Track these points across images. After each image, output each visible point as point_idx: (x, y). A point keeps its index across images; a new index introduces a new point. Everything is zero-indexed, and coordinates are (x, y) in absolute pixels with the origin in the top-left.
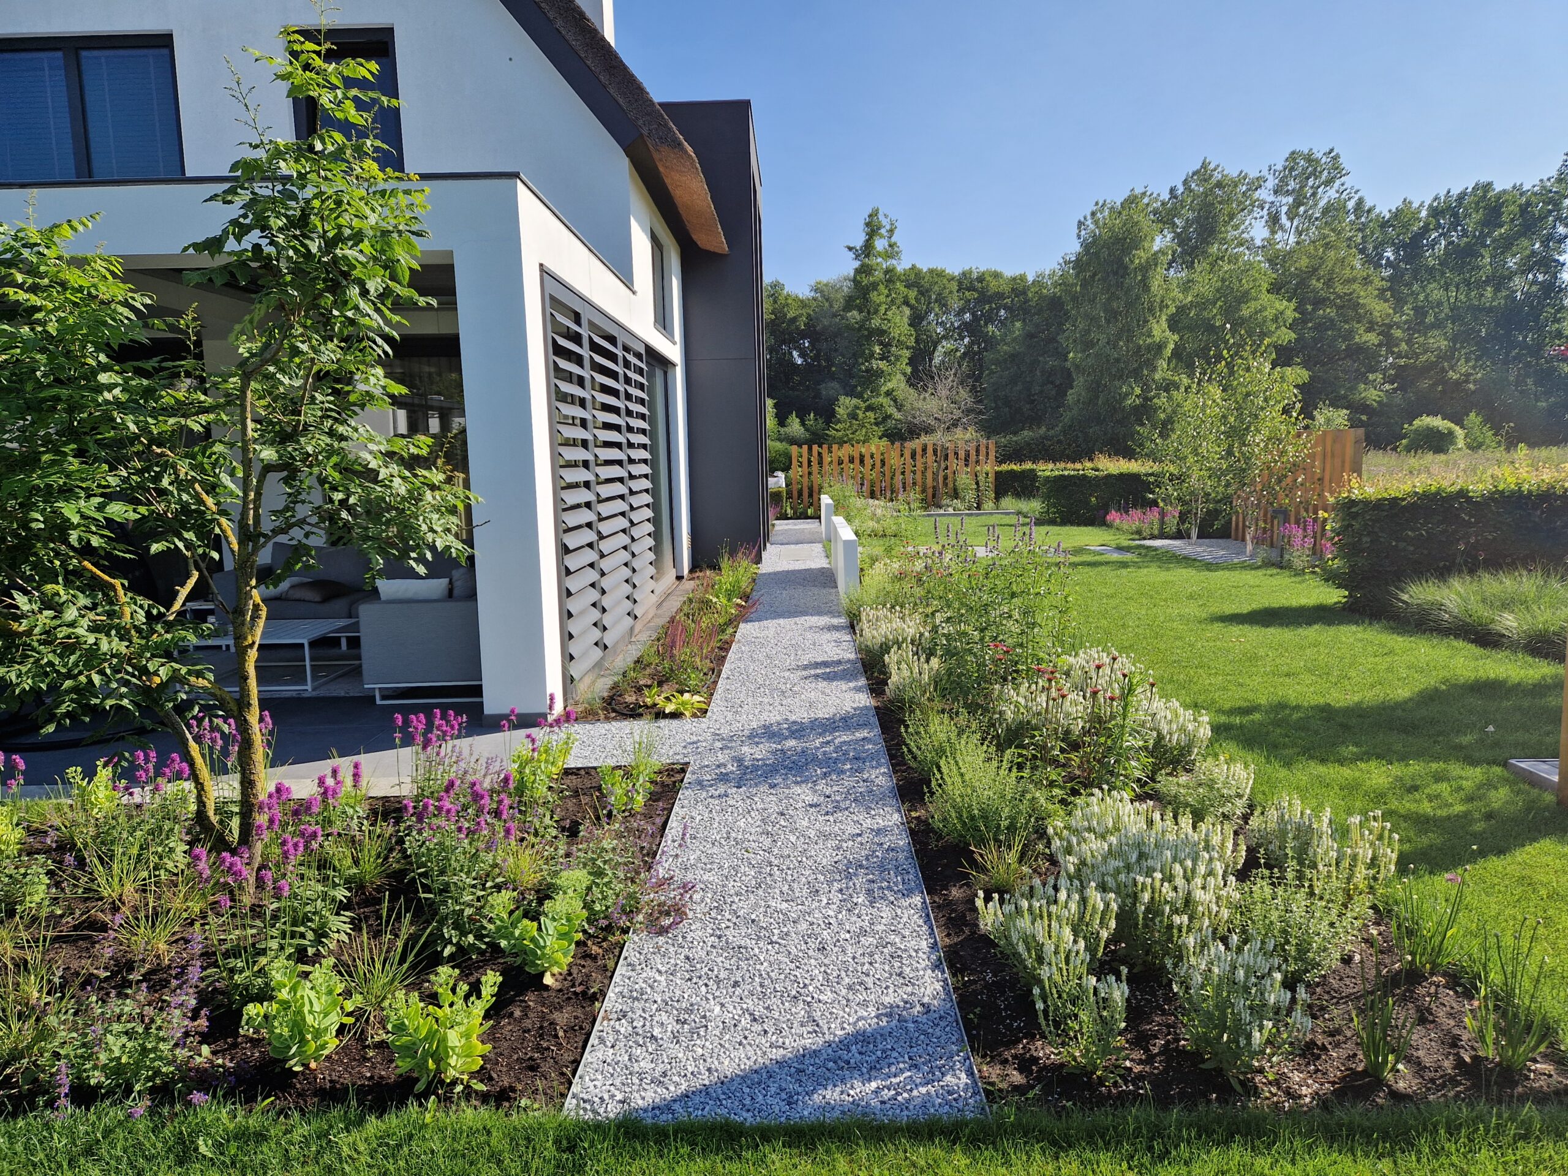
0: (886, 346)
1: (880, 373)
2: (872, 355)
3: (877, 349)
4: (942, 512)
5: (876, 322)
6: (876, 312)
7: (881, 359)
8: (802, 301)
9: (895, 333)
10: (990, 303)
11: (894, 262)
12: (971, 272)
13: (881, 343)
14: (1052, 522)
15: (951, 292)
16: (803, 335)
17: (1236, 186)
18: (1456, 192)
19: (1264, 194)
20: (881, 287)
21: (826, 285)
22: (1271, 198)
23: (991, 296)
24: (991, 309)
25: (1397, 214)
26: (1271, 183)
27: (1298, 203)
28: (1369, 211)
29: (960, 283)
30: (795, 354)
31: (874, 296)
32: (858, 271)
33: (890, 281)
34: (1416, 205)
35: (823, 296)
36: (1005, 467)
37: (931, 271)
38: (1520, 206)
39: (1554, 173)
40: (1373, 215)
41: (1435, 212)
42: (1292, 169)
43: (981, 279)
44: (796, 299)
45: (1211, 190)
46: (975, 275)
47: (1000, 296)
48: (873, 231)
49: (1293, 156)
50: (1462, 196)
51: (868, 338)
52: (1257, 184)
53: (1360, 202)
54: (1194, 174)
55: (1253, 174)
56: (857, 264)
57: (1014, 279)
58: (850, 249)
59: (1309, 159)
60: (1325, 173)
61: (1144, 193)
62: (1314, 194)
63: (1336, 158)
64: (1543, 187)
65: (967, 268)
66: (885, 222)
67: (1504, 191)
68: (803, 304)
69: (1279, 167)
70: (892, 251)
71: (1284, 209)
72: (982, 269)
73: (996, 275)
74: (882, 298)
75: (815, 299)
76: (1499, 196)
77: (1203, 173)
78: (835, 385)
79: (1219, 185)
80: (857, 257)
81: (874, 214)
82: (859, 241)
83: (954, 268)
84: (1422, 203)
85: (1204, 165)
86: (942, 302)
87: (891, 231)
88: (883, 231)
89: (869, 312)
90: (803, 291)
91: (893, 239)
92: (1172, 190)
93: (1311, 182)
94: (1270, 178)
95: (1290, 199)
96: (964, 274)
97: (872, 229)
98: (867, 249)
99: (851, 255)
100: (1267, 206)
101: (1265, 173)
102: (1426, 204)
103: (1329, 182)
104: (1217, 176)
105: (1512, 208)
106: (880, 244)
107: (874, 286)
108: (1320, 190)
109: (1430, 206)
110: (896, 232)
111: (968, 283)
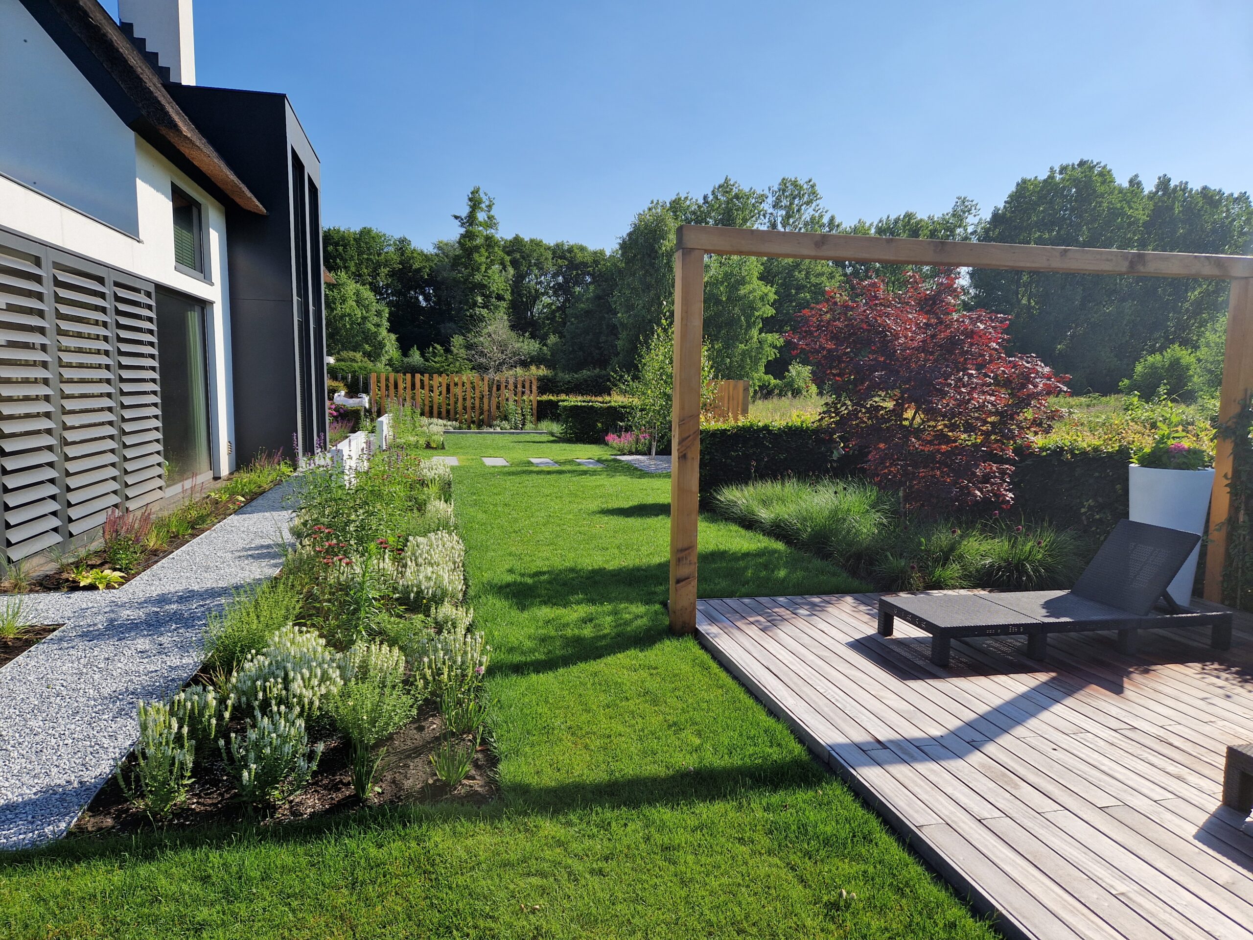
0: (486, 297)
1: (481, 319)
2: (475, 304)
3: (480, 299)
4: (492, 430)
5: (478, 277)
6: (478, 270)
7: (483, 308)
8: (426, 256)
9: (494, 288)
10: (577, 269)
11: (493, 231)
12: (563, 244)
13: (483, 295)
14: (569, 441)
15: (546, 259)
16: (428, 283)
17: (748, 198)
18: (893, 217)
19: (767, 206)
20: (482, 250)
21: (446, 244)
22: (770, 210)
23: (577, 265)
24: (577, 274)
25: (855, 230)
26: (771, 200)
27: (788, 216)
28: (838, 226)
29: (554, 253)
30: (421, 298)
31: (476, 256)
32: (463, 236)
33: (489, 246)
34: (867, 225)
35: (444, 253)
36: (545, 398)
37: (532, 241)
38: (930, 231)
39: (951, 211)
40: (840, 229)
41: (880, 231)
42: (784, 191)
43: (570, 250)
44: (422, 254)
45: (731, 200)
46: (566, 247)
47: (585, 264)
48: (475, 205)
49: (784, 182)
50: (897, 221)
51: (472, 290)
52: (762, 198)
53: (832, 219)
54: (720, 187)
55: (759, 192)
56: (462, 231)
57: (595, 253)
58: (456, 217)
59: (795, 184)
60: (806, 196)
61: (686, 198)
62: (798, 211)
63: (813, 187)
64: (944, 219)
65: (560, 241)
66: (484, 198)
67: (921, 220)
68: (427, 258)
69: (776, 188)
70: (491, 222)
71: (780, 219)
72: (572, 243)
73: (582, 249)
74: (483, 259)
75: (437, 255)
76: (918, 223)
77: (725, 187)
78: (451, 325)
79: (737, 197)
80: (462, 225)
81: (475, 192)
82: (464, 212)
83: (550, 240)
84: (871, 224)
85: (727, 180)
86: (539, 265)
87: (490, 207)
88: (483, 206)
89: (472, 269)
90: (429, 248)
91: (492, 213)
92: (705, 197)
93: (796, 201)
94: (770, 195)
95: (784, 213)
96: (557, 245)
97: (475, 203)
98: (471, 219)
99: (457, 222)
100: (768, 216)
101: (766, 192)
102: (875, 224)
103: (808, 203)
104: (735, 191)
105: (925, 232)
106: (481, 216)
107: (477, 248)
108: (803, 207)
109: (877, 226)
110: (494, 207)
111: (560, 253)
